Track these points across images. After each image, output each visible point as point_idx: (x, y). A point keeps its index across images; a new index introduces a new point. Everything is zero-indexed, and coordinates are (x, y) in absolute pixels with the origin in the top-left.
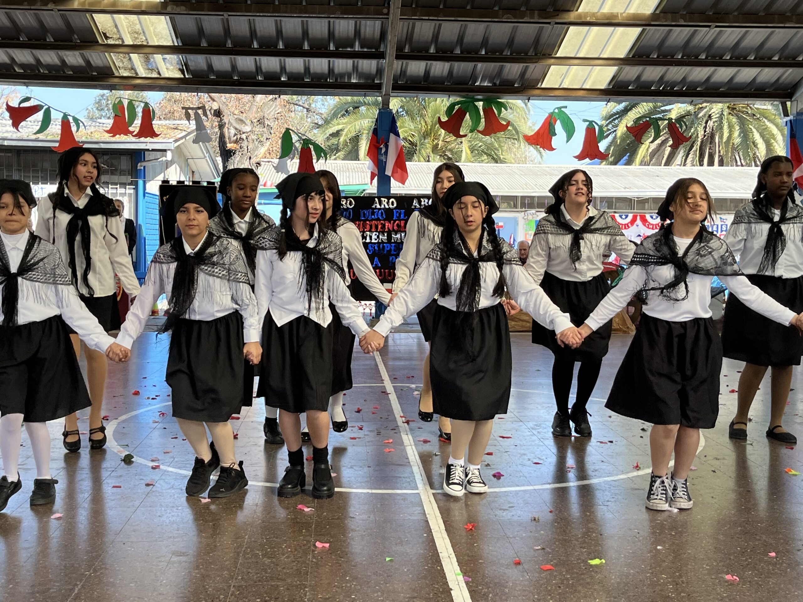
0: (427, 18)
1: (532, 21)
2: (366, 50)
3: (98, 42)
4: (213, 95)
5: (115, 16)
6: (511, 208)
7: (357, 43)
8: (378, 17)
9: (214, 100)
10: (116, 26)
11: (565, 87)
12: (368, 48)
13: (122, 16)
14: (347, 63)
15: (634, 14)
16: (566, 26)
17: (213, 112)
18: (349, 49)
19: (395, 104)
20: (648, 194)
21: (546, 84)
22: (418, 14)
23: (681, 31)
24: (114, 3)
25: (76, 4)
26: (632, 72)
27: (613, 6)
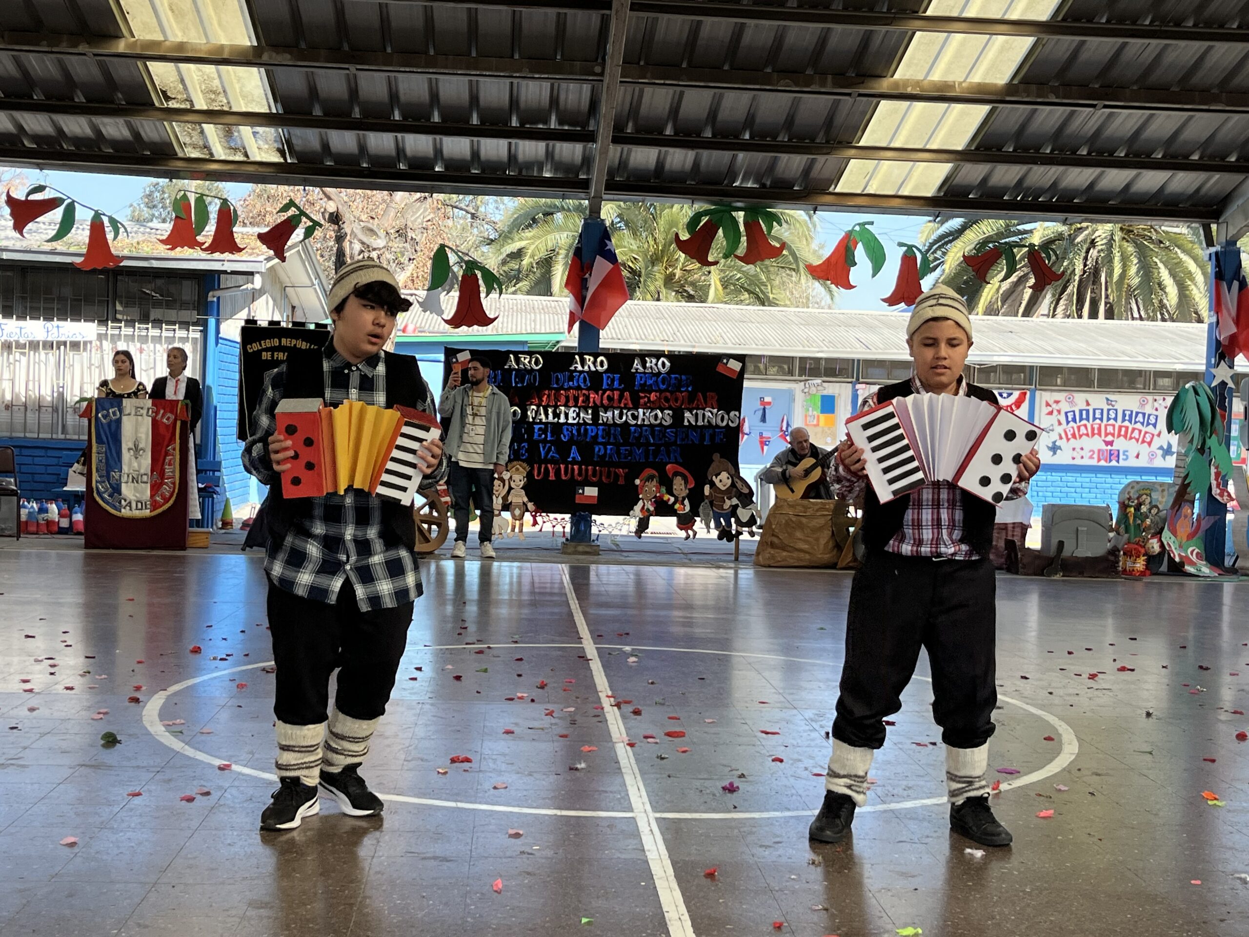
0: (662, 82)
1: (823, 90)
2: (566, 128)
3: (154, 105)
4: (328, 190)
5: (182, 66)
6: (784, 374)
7: (553, 118)
8: (587, 78)
9: (329, 198)
10: (182, 81)
11: (872, 192)
12: (569, 125)
13: (192, 66)
14: (537, 145)
15: (979, 84)
16: (875, 100)
17: (327, 216)
18: (541, 126)
19: (609, 212)
20: (996, 359)
21: (842, 188)
22: (649, 75)
23: (1051, 112)
24: (181, 46)
25: (121, 47)
26: (974, 172)
27: (948, 70)
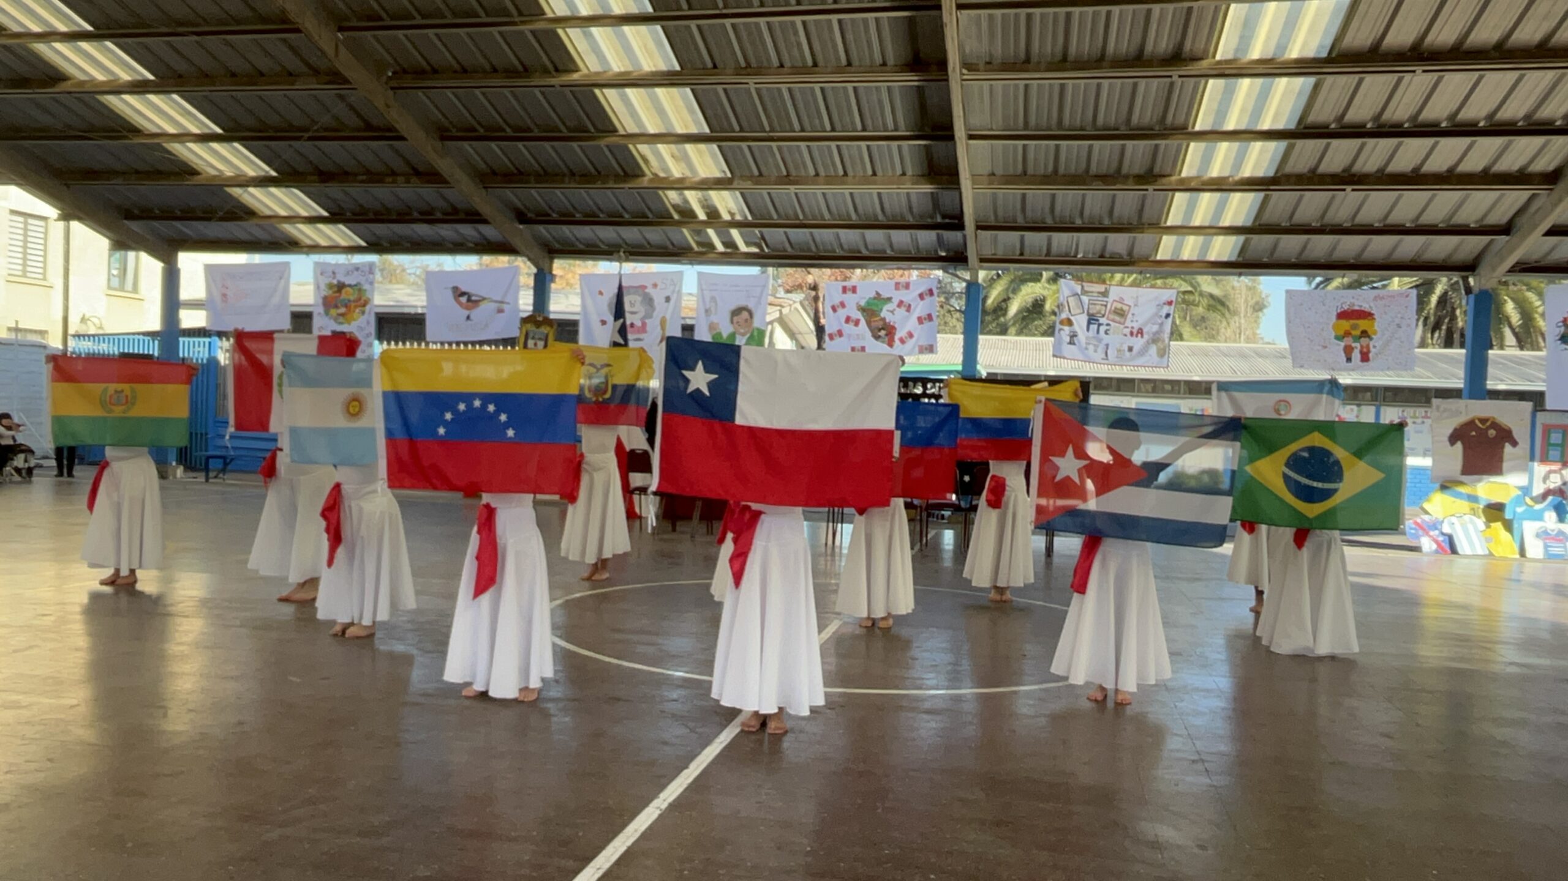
0: (1006, 187)
1: (1125, 187)
2: (947, 221)
3: (672, 217)
5: (687, 193)
6: (1147, 392)
7: (938, 214)
10: (686, 201)
11: (1184, 259)
12: (947, 219)
13: (693, 192)
15: (1248, 179)
16: (1170, 193)
18: (930, 221)
21: (1161, 257)
22: (996, 183)
24: (681, 180)
25: (645, 182)
26: (1264, 241)
27: (1222, 168)
